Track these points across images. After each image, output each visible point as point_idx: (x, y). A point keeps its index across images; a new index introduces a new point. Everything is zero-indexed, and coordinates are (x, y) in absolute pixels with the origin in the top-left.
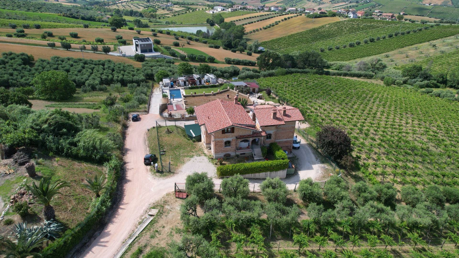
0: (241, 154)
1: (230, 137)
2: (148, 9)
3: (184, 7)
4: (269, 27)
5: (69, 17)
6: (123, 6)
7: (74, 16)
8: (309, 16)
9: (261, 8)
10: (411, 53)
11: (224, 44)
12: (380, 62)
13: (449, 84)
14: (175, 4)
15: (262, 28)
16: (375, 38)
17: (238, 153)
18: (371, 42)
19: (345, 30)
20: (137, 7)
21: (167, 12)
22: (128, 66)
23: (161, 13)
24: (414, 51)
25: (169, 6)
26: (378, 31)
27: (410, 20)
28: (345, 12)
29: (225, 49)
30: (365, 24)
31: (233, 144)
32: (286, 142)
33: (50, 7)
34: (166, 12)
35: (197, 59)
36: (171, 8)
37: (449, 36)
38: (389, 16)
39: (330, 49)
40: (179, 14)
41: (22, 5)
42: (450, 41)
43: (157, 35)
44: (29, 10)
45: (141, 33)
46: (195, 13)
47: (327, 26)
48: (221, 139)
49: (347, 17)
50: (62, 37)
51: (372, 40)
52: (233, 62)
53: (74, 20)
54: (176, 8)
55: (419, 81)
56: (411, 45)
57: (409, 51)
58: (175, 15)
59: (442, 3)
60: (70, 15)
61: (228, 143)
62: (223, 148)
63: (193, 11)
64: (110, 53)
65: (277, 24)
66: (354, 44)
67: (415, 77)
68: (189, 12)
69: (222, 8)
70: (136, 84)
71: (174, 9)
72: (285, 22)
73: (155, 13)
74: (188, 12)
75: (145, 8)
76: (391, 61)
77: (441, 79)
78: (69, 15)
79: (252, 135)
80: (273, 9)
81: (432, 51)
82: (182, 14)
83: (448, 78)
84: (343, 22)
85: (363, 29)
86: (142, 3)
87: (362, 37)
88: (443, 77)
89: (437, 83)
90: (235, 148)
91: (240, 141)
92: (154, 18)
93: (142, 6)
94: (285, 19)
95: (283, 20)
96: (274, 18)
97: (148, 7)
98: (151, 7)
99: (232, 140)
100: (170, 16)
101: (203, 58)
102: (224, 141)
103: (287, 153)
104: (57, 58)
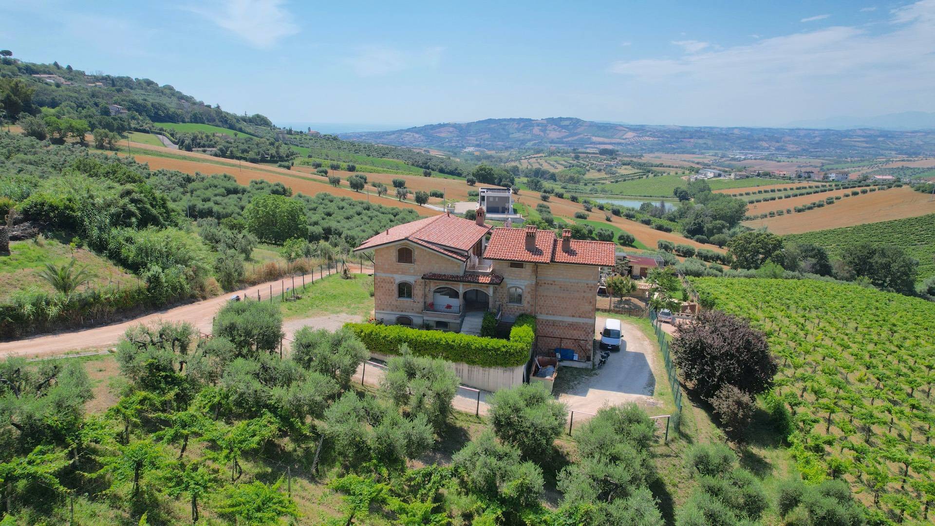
1: (410, 274)
2: (570, 170)
3: (640, 169)
4: (810, 208)
6: (530, 164)
8: (920, 189)
9: (806, 175)
14: (624, 164)
15: (792, 209)
20: (553, 166)
21: (606, 176)
23: (593, 178)
25: (611, 166)
29: (687, 237)
31: (418, 292)
32: (572, 326)
34: (603, 175)
35: (593, 235)
36: (614, 169)
40: (625, 180)
46: (659, 178)
48: (391, 275)
52: (677, 250)
54: (624, 171)
58: (617, 182)
63: (655, 176)
65: (831, 202)
68: (647, 176)
69: (717, 172)
71: (619, 171)
72: (851, 199)
73: (581, 176)
74: (645, 177)
75: (566, 167)
79: (463, 277)
80: (833, 176)
82: (632, 179)
86: (564, 160)
90: (421, 305)
91: (433, 289)
92: (575, 183)
93: (561, 164)
94: (855, 194)
95: (847, 196)
96: (827, 192)
97: (573, 166)
98: (577, 166)
99: (416, 282)
100: (607, 182)
101: (607, 234)
102: (398, 281)
103: (576, 358)
104: (325, 195)
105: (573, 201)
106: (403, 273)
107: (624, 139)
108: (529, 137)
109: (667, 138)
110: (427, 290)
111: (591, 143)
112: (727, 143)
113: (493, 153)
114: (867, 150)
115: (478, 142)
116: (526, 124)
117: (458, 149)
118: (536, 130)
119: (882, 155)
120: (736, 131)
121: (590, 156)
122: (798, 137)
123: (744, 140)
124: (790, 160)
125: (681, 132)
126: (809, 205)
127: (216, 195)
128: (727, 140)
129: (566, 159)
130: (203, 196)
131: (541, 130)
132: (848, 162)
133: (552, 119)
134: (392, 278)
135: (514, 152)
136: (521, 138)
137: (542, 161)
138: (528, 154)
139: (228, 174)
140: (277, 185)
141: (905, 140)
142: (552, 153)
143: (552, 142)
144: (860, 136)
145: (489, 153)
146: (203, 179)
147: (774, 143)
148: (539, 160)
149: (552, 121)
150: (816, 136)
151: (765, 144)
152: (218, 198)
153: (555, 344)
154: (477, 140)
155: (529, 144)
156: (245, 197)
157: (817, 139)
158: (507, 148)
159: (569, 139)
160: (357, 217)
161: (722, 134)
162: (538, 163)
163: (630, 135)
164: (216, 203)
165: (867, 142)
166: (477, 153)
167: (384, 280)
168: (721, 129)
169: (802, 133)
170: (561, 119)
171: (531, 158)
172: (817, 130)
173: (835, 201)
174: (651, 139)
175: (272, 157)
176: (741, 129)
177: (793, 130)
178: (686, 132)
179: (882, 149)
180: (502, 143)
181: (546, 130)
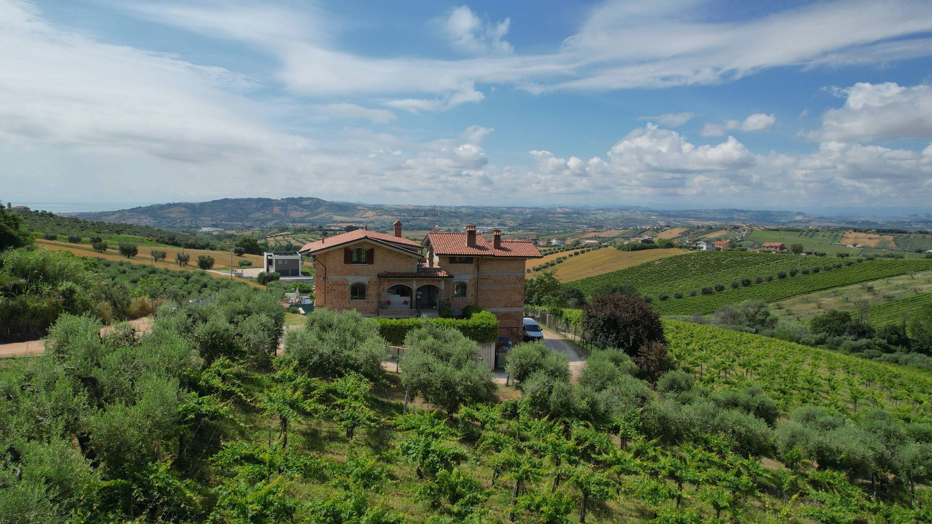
1: (364, 275)
4: (545, 267)
7: (176, 242)
8: (622, 248)
10: (825, 301)
12: (763, 310)
13: (915, 346)
15: (531, 269)
16: (753, 280)
18: (745, 285)
19: (693, 269)
20: (302, 243)
24: (831, 299)
26: (758, 270)
27: (816, 254)
28: (691, 242)
30: (732, 259)
31: (371, 292)
32: (505, 316)
33: (138, 231)
37: (897, 275)
38: (776, 247)
39: (665, 298)
42: (901, 282)
47: (657, 263)
48: (343, 278)
49: (695, 248)
51: (746, 283)
55: (849, 340)
56: (825, 289)
57: (822, 299)
59: (878, 244)
60: (169, 240)
61: (359, 290)
65: (560, 262)
66: (710, 288)
67: (840, 333)
72: (575, 258)
76: (789, 315)
77: (895, 337)
78: (167, 241)
79: (416, 274)
80: (554, 242)
81: (867, 297)
83: (909, 335)
84: (687, 257)
85: (727, 266)
86: (312, 237)
87: (726, 278)
88: (896, 333)
89: (889, 346)
90: (375, 305)
91: (386, 288)
94: (577, 254)
95: (571, 256)
96: (555, 254)
99: (369, 282)
102: (350, 283)
103: (510, 343)
106: (357, 274)
107: (364, 218)
108: (269, 216)
109: (405, 216)
110: (381, 289)
111: (334, 222)
112: (457, 220)
113: (234, 232)
114: (567, 224)
115: (215, 223)
116: (265, 204)
118: (276, 210)
119: (578, 228)
120: (463, 210)
122: (514, 214)
123: (471, 217)
124: (512, 233)
125: (416, 211)
126: (544, 264)
128: (457, 217)
129: (313, 235)
131: (281, 210)
132: (556, 234)
133: (293, 199)
134: (346, 279)
135: (257, 231)
136: (261, 218)
137: (290, 239)
138: (272, 232)
141: (592, 216)
142: (298, 231)
143: (294, 221)
144: (560, 213)
145: (229, 232)
147: (496, 220)
149: (291, 201)
150: (528, 214)
151: (489, 221)
154: (213, 221)
155: (270, 224)
157: (529, 216)
158: (248, 228)
159: (311, 218)
161: (451, 212)
163: (370, 214)
165: (566, 218)
166: (215, 233)
167: (336, 282)
168: (450, 208)
169: (516, 210)
170: (301, 199)
171: (277, 236)
172: (528, 208)
173: (563, 260)
174: (390, 217)
176: (467, 207)
177: (509, 208)
178: (420, 211)
179: (578, 224)
180: (241, 223)
181: (286, 209)
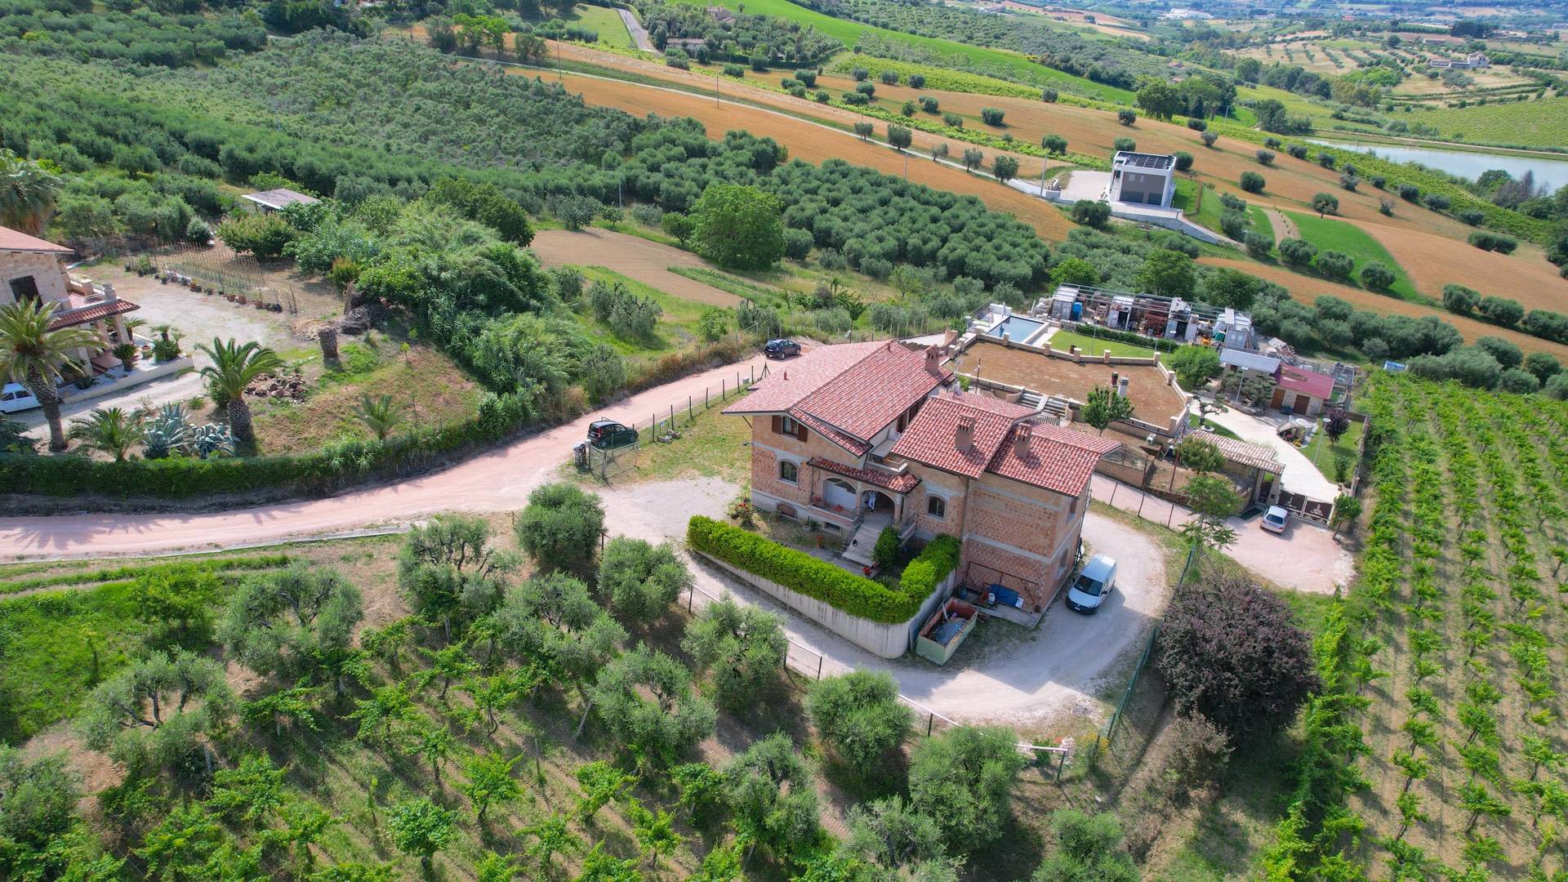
0: (828, 525)
1: (794, 452)
2: (1367, 72)
3: (1532, 75)
5: (1057, 67)
6: (1288, 53)
7: (1072, 65)
11: (1561, 239)
14: (1498, 62)
17: (821, 516)
20: (1336, 61)
21: (1444, 90)
22: (1019, 227)
23: (1413, 92)
25: (1465, 67)
31: (805, 475)
32: (1019, 560)
34: (1438, 88)
35: (1313, 262)
36: (1469, 74)
40: (1482, 103)
41: (959, 25)
43: (1274, 162)
44: (970, 38)
45: (1215, 144)
50: (953, 117)
52: (1483, 308)
53: (1068, 77)
58: (1463, 105)
60: (1062, 61)
61: (788, 471)
62: (775, 479)
63: (1558, 95)
64: (1013, 182)
68: (1540, 96)
70: (979, 283)
71: (1480, 79)
73: (1388, 87)
74: (1533, 96)
75: (1361, 66)
79: (861, 472)
82: (1502, 101)
86: (1364, 49)
92: (1368, 105)
93: (1355, 58)
97: (1378, 64)
98: (1388, 64)
100: (1441, 104)
101: (1340, 263)
103: (1019, 604)
104: (837, 164)
105: (1324, 165)
113: (1220, 24)
117: (1154, 13)
121: (1425, 38)
127: (669, 159)
129: (1369, 44)
130: (650, 160)
135: (1264, 22)
137: (1315, 50)
138: (1291, 29)
139: (694, 119)
140: (766, 141)
142: (1343, 31)
145: (1212, 24)
146: (657, 127)
148: (1309, 47)
152: (672, 165)
153: (993, 579)
156: (711, 164)
160: (879, 210)
162: (1307, 52)
164: (669, 175)
166: (1188, 24)
171: (1296, 39)
175: (790, 57)
